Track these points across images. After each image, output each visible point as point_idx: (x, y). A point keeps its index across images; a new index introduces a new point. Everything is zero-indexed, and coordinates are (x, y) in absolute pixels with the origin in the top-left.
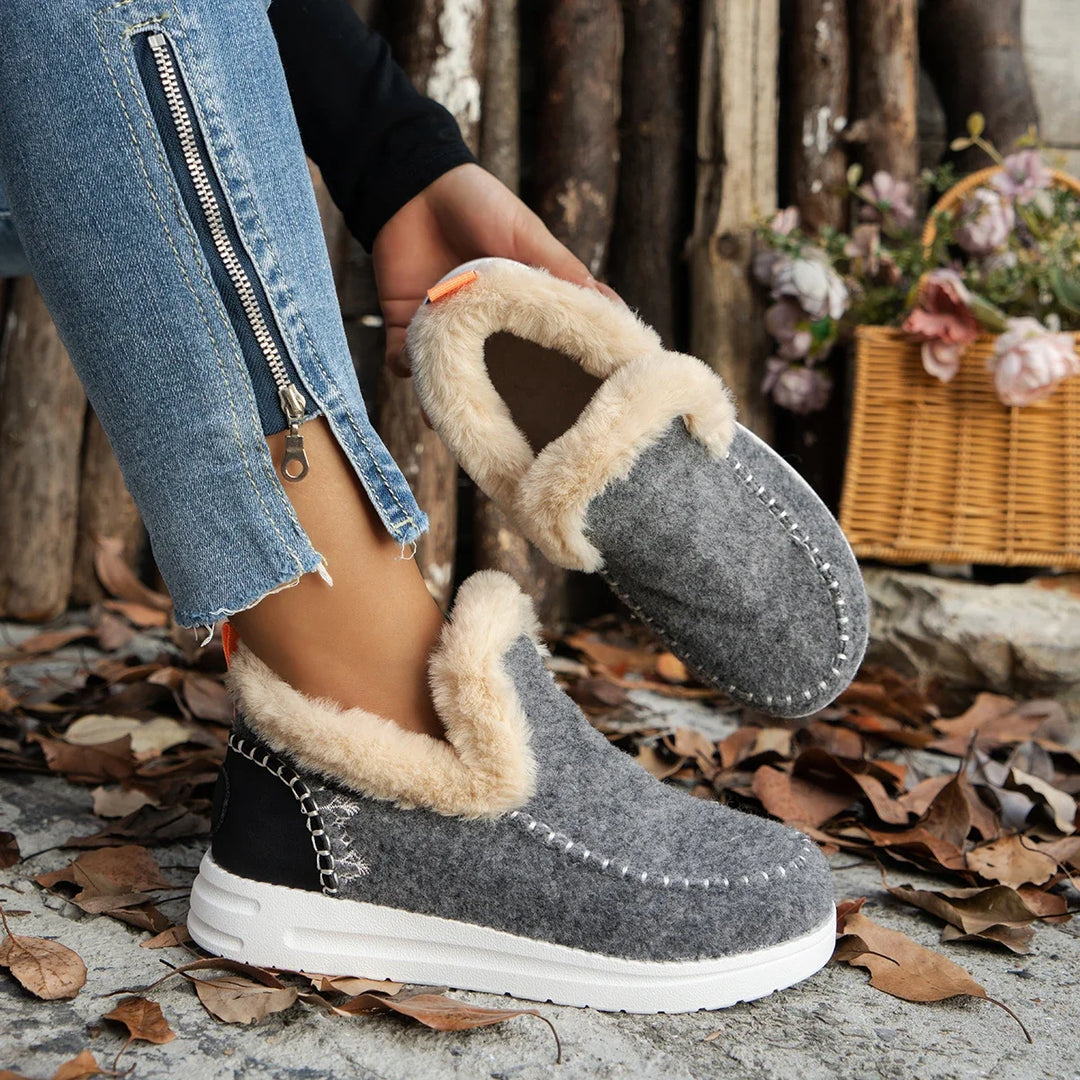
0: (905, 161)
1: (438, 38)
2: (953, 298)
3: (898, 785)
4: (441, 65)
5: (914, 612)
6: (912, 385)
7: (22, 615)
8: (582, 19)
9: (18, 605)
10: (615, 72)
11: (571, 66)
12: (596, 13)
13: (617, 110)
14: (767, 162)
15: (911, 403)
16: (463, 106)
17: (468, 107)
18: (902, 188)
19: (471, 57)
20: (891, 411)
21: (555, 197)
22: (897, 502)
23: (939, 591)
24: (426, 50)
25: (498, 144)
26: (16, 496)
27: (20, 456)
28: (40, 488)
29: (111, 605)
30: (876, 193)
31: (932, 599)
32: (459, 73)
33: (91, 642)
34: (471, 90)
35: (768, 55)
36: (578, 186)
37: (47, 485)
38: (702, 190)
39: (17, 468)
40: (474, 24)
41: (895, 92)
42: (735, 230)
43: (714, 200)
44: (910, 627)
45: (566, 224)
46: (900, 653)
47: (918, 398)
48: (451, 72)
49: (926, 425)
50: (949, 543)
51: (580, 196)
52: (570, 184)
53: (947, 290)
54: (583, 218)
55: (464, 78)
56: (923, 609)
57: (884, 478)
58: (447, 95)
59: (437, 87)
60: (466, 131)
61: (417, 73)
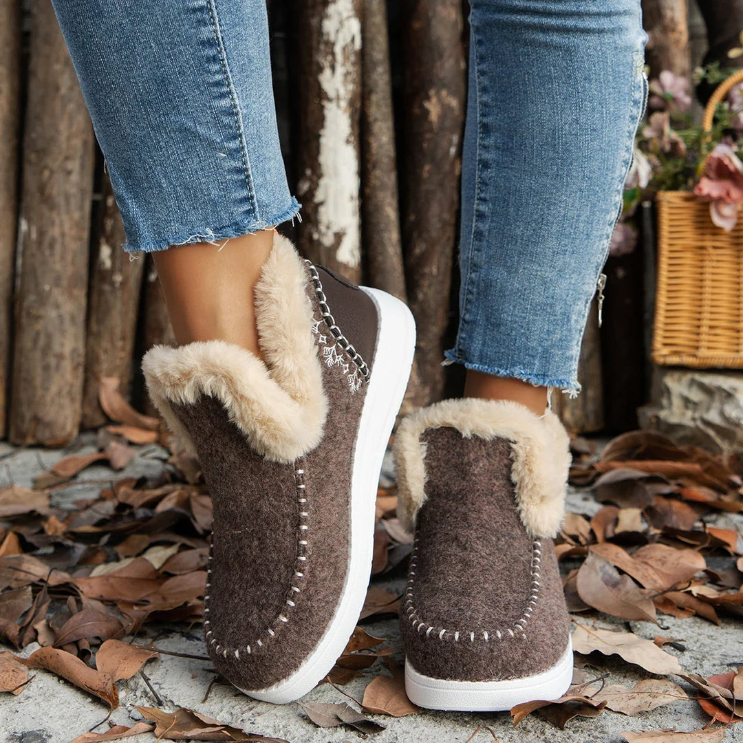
0: (681, 60)
2: (731, 168)
3: (729, 549)
4: (332, 9)
5: (716, 405)
6: (702, 234)
7: (48, 443)
9: (44, 435)
13: (460, 27)
15: (702, 248)
16: (349, 39)
17: (353, 40)
18: (682, 83)
19: (353, 1)
20: (688, 255)
21: (421, 102)
22: (697, 323)
23: (735, 389)
25: (375, 64)
26: (37, 355)
27: (39, 326)
28: (56, 348)
29: (112, 429)
30: (662, 87)
31: (729, 396)
32: (345, 14)
33: (104, 463)
34: (354, 26)
36: (438, 94)
37: (62, 345)
39: (38, 334)
41: (672, 9)
44: (713, 416)
45: (431, 123)
46: (708, 437)
47: (708, 244)
48: (340, 14)
49: (714, 264)
50: (738, 351)
51: (440, 100)
52: (432, 92)
53: (726, 162)
54: (443, 117)
55: (349, 18)
56: (722, 403)
57: (685, 304)
58: (337, 31)
59: (329, 26)
60: (353, 58)
61: (313, 15)
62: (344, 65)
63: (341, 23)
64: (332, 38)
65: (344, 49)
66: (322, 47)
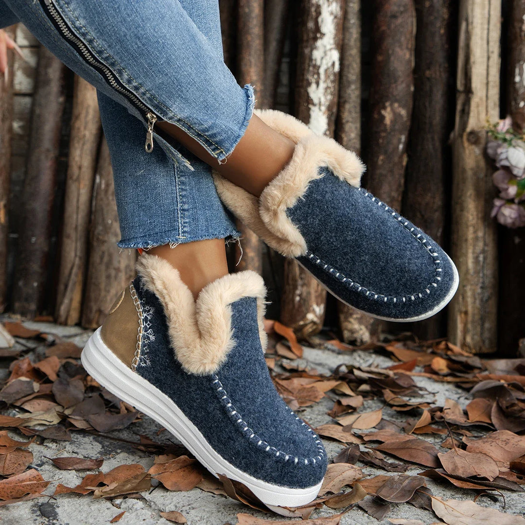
1: (317, 29)
4: (319, 43)
8: (394, 17)
10: (412, 44)
11: (388, 41)
12: (402, 13)
13: (413, 64)
14: (495, 92)
16: (330, 64)
17: (333, 64)
19: (334, 38)
21: (380, 110)
24: (311, 35)
25: (349, 83)
26: (103, 267)
27: (104, 248)
28: (115, 264)
32: (328, 47)
34: (335, 55)
35: (496, 34)
36: (391, 105)
37: (119, 262)
38: (459, 107)
39: (103, 253)
40: (336, 20)
42: (476, 129)
43: (465, 112)
45: (386, 125)
48: (325, 47)
51: (393, 110)
52: (387, 104)
54: (394, 122)
55: (331, 49)
58: (322, 58)
59: (317, 55)
60: (332, 77)
61: (307, 47)
62: (325, 82)
63: (325, 53)
64: (318, 63)
65: (326, 71)
66: (311, 69)
